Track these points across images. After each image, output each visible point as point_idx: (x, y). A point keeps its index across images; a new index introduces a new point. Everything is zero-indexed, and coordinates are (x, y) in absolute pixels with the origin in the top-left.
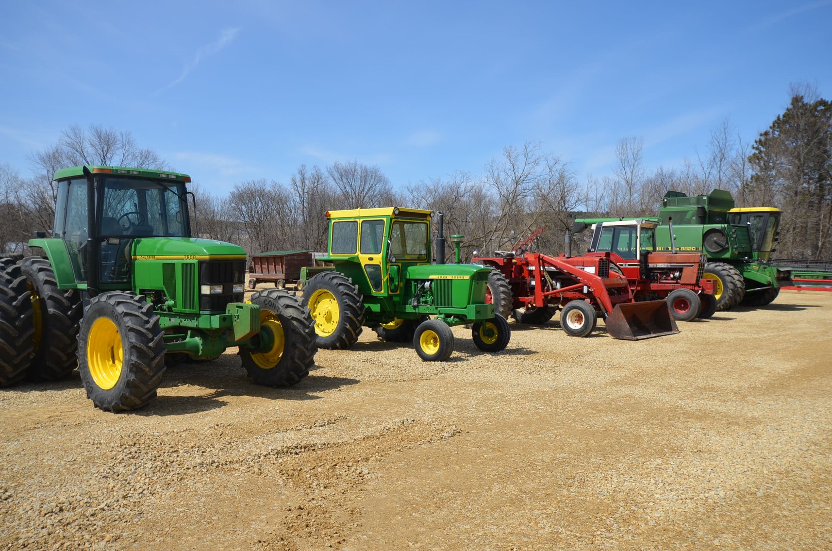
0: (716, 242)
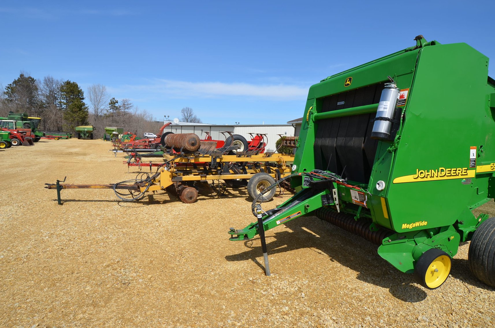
0: (27, 126)
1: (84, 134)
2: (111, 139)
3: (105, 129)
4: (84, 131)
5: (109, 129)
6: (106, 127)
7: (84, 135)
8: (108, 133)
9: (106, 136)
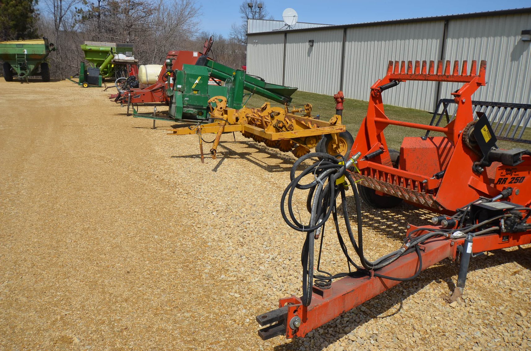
1: (20, 64)
2: (101, 81)
3: (83, 47)
4: (21, 56)
5: (94, 48)
6: (86, 43)
7: (22, 69)
8: (90, 61)
9: (86, 72)
